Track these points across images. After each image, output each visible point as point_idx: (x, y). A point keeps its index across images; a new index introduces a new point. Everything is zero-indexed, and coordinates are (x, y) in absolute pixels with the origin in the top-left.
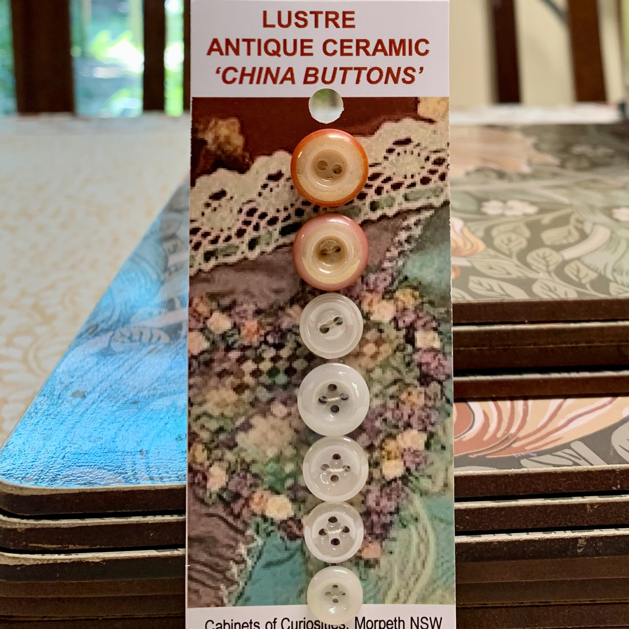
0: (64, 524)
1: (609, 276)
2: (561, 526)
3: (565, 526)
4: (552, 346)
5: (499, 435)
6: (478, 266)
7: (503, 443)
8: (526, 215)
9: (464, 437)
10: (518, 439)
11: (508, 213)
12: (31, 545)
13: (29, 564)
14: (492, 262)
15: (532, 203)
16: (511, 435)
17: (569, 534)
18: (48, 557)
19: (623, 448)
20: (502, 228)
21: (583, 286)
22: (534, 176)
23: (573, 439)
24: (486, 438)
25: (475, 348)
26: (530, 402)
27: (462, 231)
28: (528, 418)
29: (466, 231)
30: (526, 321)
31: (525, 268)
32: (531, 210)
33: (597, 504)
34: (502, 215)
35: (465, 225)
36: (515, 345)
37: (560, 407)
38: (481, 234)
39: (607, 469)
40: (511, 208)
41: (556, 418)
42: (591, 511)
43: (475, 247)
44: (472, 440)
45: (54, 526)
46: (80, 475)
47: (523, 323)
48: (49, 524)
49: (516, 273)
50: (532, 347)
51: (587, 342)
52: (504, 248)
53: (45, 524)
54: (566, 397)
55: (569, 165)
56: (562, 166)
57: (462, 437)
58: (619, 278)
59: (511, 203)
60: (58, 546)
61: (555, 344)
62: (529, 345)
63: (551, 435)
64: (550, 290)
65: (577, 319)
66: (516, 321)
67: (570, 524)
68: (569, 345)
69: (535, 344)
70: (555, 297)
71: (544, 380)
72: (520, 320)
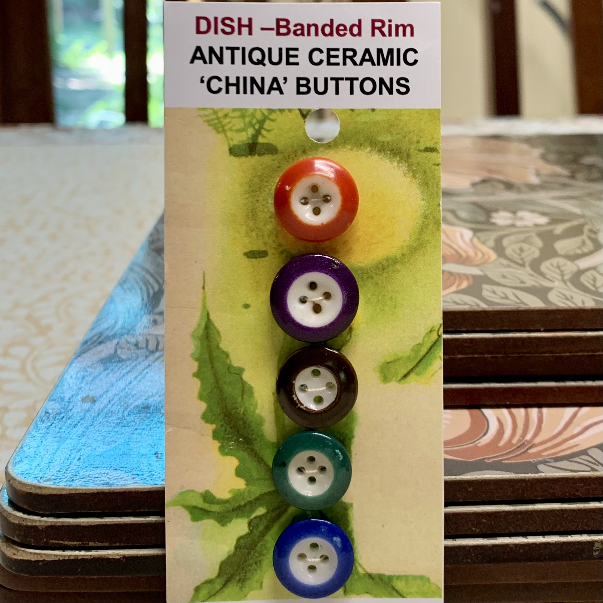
0: (84, 522)
2: (578, 529)
3: (581, 530)
4: (567, 354)
5: (514, 441)
6: (490, 275)
7: (519, 449)
8: (536, 225)
9: (479, 443)
10: (535, 445)
11: (519, 223)
12: (51, 541)
13: (51, 560)
14: (505, 270)
15: (543, 214)
16: (526, 441)
17: (585, 538)
18: (68, 553)
20: (512, 238)
21: (600, 295)
22: (543, 187)
23: (590, 446)
24: (501, 444)
25: (489, 356)
26: (545, 410)
27: (471, 241)
28: (543, 426)
29: (475, 241)
30: (542, 330)
31: (539, 277)
32: (543, 220)
34: (513, 226)
35: (474, 235)
37: (575, 415)
38: (491, 243)
40: (521, 219)
41: (572, 426)
43: (486, 257)
44: (487, 445)
45: (74, 524)
46: (96, 476)
47: (539, 331)
48: (69, 522)
49: (530, 282)
52: (516, 258)
53: (65, 522)
54: (581, 405)
55: (579, 175)
56: (572, 177)
57: (478, 442)
59: (521, 214)
60: (78, 543)
61: (571, 352)
62: (544, 353)
63: (567, 442)
64: (567, 299)
65: (594, 328)
66: (531, 328)
67: (586, 528)
68: (586, 354)
69: (551, 352)
70: (572, 306)
71: (559, 388)
72: (536, 328)
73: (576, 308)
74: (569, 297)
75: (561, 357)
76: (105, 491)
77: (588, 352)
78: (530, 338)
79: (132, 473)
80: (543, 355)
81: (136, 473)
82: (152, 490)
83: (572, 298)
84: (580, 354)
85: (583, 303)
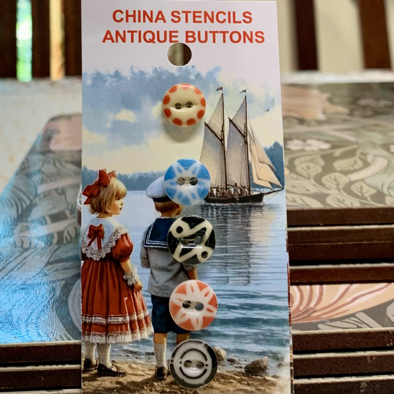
4: (341, 243)
5: (301, 308)
10: (316, 311)
14: (295, 182)
16: (310, 308)
20: (303, 159)
21: (365, 199)
23: (357, 311)
26: (325, 286)
28: (323, 297)
30: (321, 224)
36: (313, 242)
37: (347, 290)
47: (319, 226)
49: (313, 190)
50: (326, 244)
52: (304, 173)
63: (341, 308)
66: (313, 224)
68: (355, 243)
70: (343, 206)
71: (335, 269)
72: (317, 224)
73: (346, 208)
74: (342, 201)
75: (336, 245)
80: (323, 244)
83: (344, 201)
84: (350, 243)
85: (352, 204)
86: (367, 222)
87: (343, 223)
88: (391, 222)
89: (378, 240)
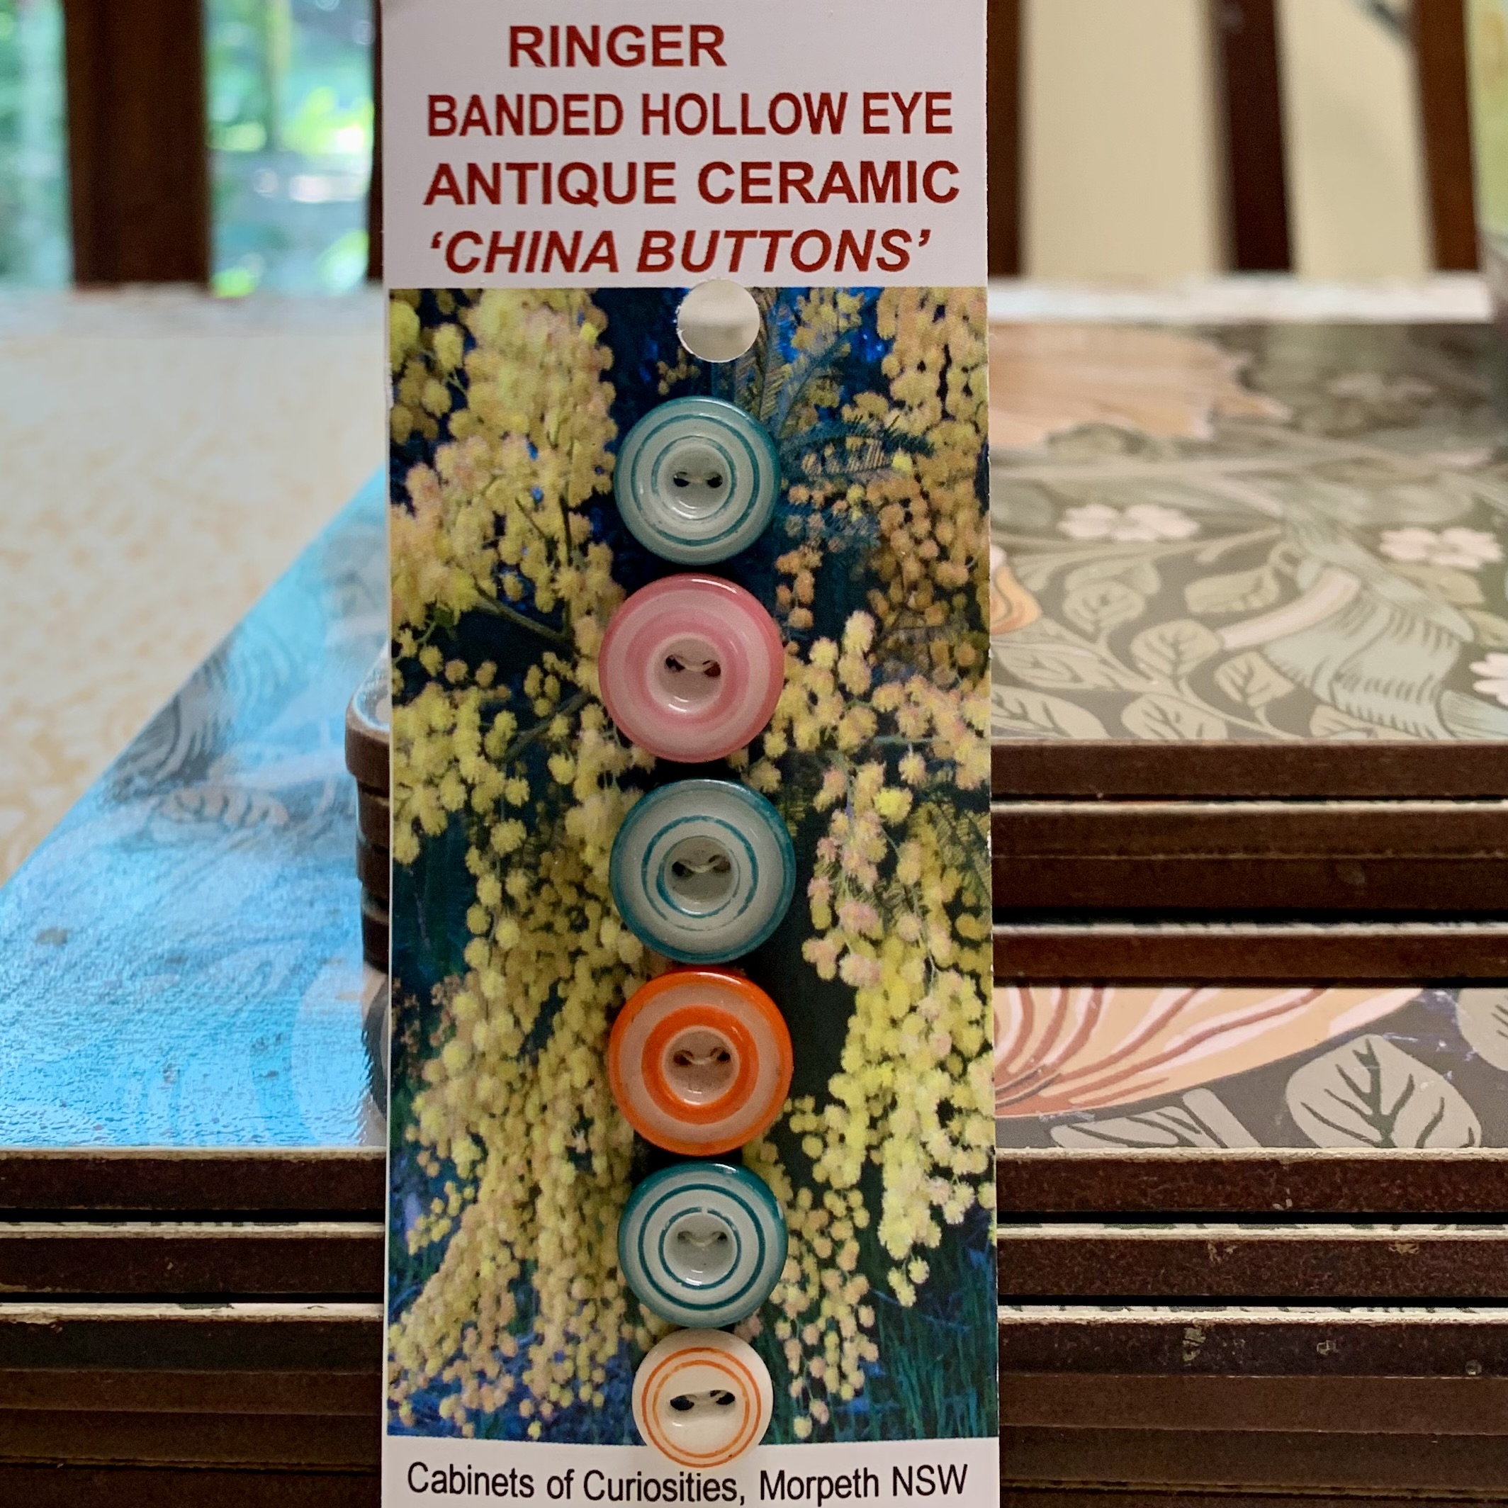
1: (1322, 691)
2: (1145, 1293)
4: (1161, 857)
5: (1015, 1066)
7: (1022, 1086)
10: (1060, 1079)
16: (1043, 1068)
17: (1163, 1315)
19: (1310, 1109)
21: (1249, 714)
23: (1190, 1084)
26: (1108, 994)
28: (1095, 1032)
30: (1100, 795)
32: (1181, 529)
33: (1232, 1242)
36: (1071, 852)
37: (1178, 1007)
39: (1259, 1157)
41: (1164, 1033)
42: (1219, 1259)
47: (1092, 798)
50: (1113, 857)
51: (1246, 849)
54: (1198, 983)
58: (1343, 697)
61: (1169, 852)
62: (1106, 852)
63: (1142, 1073)
64: (1166, 721)
65: (1224, 793)
66: (1074, 792)
67: (1166, 1291)
68: (1203, 856)
69: (1120, 852)
70: (1171, 738)
71: (1143, 940)
72: (1085, 792)
73: (1180, 744)
74: (1172, 717)
75: (1150, 864)
76: (25, 1156)
77: (1210, 852)
78: (1070, 818)
79: (98, 1115)
80: (1103, 857)
81: (108, 1115)
82: (132, 1157)
83: (1178, 718)
84: (1193, 856)
85: (1200, 732)
86: (1248, 793)
87: (1168, 792)
88: (1321, 792)
89: (1283, 850)
